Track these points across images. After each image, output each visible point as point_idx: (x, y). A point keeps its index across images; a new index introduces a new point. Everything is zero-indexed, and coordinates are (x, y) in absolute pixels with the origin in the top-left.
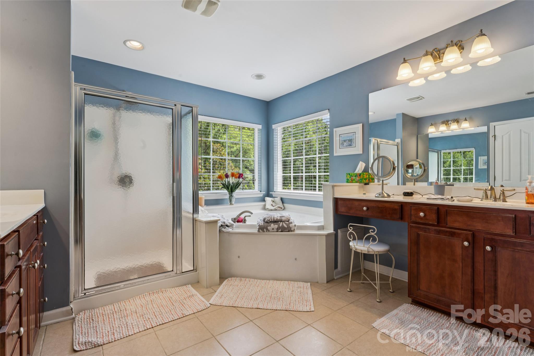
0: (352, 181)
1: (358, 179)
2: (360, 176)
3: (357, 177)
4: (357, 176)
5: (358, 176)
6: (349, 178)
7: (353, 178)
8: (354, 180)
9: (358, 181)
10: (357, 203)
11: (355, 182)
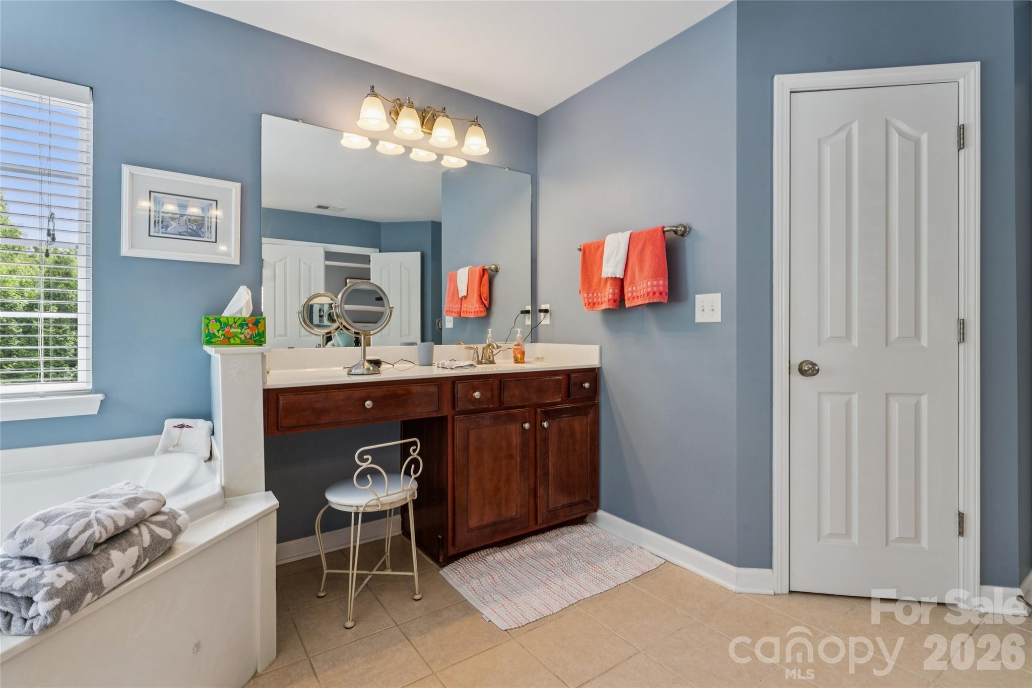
0: (229, 339)
1: (251, 333)
2: (257, 326)
3: (245, 327)
4: (247, 325)
5: (250, 325)
6: (218, 331)
7: (233, 330)
8: (235, 336)
9: (251, 338)
10: (341, 395)
11: (238, 341)
